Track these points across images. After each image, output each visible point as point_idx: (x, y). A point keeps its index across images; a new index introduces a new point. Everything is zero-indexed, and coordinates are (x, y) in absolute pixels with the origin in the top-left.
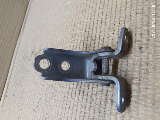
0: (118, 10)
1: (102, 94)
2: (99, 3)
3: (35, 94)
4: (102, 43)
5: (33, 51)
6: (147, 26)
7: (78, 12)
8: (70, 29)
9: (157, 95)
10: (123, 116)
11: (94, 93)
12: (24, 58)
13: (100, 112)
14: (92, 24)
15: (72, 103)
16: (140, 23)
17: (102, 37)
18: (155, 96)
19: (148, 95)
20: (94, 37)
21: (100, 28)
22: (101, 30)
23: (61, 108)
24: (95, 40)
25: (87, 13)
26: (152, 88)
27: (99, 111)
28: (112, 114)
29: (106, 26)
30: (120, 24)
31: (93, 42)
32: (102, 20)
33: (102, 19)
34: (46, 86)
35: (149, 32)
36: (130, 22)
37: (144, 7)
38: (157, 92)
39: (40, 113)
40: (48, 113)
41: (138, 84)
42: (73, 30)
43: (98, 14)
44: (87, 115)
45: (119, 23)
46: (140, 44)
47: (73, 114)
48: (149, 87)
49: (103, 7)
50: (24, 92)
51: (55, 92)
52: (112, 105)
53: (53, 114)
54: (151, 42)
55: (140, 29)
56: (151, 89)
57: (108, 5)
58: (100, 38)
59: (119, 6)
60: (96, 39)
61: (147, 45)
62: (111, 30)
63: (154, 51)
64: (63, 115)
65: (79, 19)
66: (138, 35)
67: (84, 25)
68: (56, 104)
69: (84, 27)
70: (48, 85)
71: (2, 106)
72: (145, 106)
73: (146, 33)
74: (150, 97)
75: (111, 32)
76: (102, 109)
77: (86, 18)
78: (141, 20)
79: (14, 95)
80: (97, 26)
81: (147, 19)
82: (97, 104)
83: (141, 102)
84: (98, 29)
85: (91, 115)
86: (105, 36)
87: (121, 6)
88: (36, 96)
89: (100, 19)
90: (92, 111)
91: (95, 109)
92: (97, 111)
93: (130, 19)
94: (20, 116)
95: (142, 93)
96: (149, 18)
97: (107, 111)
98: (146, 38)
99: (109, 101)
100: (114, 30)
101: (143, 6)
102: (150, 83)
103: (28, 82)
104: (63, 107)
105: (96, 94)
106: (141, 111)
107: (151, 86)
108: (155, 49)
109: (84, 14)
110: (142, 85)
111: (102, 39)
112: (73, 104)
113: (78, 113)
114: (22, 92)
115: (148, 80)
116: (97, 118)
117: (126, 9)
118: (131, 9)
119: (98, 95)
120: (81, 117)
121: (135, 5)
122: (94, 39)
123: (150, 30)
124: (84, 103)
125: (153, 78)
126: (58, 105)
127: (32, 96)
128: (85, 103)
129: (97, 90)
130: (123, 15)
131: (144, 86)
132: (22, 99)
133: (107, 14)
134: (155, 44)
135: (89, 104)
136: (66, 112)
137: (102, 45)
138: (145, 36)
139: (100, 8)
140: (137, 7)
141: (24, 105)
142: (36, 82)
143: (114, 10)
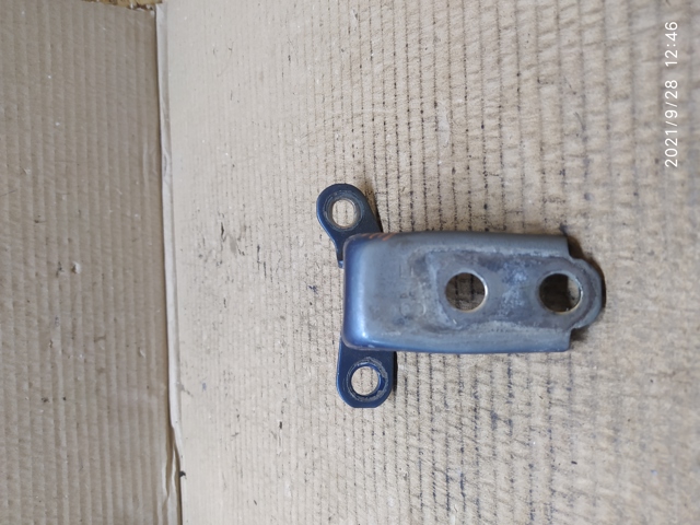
0: (473, 66)
1: (460, 391)
2: (404, 33)
3: (265, 384)
4: (437, 205)
5: (223, 230)
6: (580, 140)
7: (337, 72)
8: (321, 147)
9: (627, 399)
10: (531, 466)
11: (438, 387)
12: (200, 256)
13: (462, 450)
14: (390, 128)
15: (378, 419)
16: (553, 126)
17: (431, 183)
18: (620, 402)
19: (602, 398)
20: (405, 179)
21: (420, 146)
22: (427, 151)
23: (349, 434)
24: (412, 193)
25: (369, 78)
26: (612, 377)
27: (460, 447)
28: (499, 458)
29: (442, 134)
30: (486, 128)
31: (406, 201)
32: (422, 112)
33: (422, 104)
34: (290, 357)
35: (587, 162)
36: (520, 121)
37: (564, 51)
38: (627, 389)
39: (293, 445)
40: (316, 445)
41: (567, 361)
42: (331, 148)
43: (405, 83)
44: (426, 456)
45: (483, 127)
46: (560, 212)
47: (387, 454)
48: (602, 372)
49: (420, 49)
50: (232, 377)
51: (322, 381)
52: (494, 428)
53: (332, 450)
54: (598, 205)
55: (556, 149)
56: (609, 380)
57: (436, 40)
58: (428, 183)
59: (473, 48)
60: (414, 189)
61: (585, 215)
62: (460, 152)
63: (611, 243)
64: (359, 454)
65: (344, 101)
66: (552, 177)
67: (366, 129)
68: (331, 417)
69: (368, 137)
70: (298, 355)
71: (180, 419)
72: (594, 437)
73: (578, 166)
74: (606, 405)
75: (461, 160)
76: (466, 440)
77: (367, 97)
78: (558, 110)
79: (204, 386)
80: (409, 135)
81: (579, 106)
82: (450, 425)
83: (581, 422)
84: (416, 146)
85: (439, 457)
86: (441, 179)
87: (482, 47)
88: (271, 391)
89: (415, 105)
90: (439, 446)
91: (447, 440)
92: (454, 445)
93: (519, 108)
94: (238, 453)
95: (582, 394)
96: (584, 101)
97: (484, 448)
98: (580, 187)
99: (484, 416)
100: (469, 154)
101: (559, 48)
102: (602, 358)
103: (235, 344)
104: (356, 429)
105: (443, 391)
106: (582, 451)
107: (606, 368)
108: (613, 234)
109: (357, 82)
110: (580, 365)
111: (435, 191)
112: (381, 420)
113: (401, 450)
114: (227, 376)
115: (596, 347)
116: (457, 466)
117: (499, 61)
118: (519, 60)
119: (449, 394)
120: (411, 464)
121: (531, 42)
122: (407, 190)
123: (591, 156)
124: (412, 418)
125: (611, 341)
126: (340, 421)
127: (259, 390)
128: (415, 419)
129: (445, 376)
130: (492, 87)
131: (586, 369)
132: (232, 401)
133: (437, 84)
134: (614, 214)
135: (428, 423)
136: (367, 446)
137: (437, 213)
138: (576, 181)
139: (410, 55)
140: (538, 51)
141: (242, 419)
142: (258, 342)
143: (457, 67)
